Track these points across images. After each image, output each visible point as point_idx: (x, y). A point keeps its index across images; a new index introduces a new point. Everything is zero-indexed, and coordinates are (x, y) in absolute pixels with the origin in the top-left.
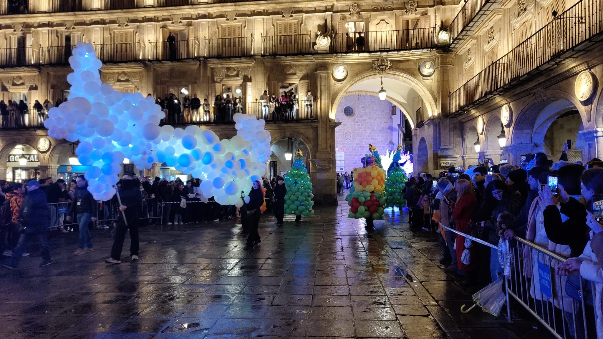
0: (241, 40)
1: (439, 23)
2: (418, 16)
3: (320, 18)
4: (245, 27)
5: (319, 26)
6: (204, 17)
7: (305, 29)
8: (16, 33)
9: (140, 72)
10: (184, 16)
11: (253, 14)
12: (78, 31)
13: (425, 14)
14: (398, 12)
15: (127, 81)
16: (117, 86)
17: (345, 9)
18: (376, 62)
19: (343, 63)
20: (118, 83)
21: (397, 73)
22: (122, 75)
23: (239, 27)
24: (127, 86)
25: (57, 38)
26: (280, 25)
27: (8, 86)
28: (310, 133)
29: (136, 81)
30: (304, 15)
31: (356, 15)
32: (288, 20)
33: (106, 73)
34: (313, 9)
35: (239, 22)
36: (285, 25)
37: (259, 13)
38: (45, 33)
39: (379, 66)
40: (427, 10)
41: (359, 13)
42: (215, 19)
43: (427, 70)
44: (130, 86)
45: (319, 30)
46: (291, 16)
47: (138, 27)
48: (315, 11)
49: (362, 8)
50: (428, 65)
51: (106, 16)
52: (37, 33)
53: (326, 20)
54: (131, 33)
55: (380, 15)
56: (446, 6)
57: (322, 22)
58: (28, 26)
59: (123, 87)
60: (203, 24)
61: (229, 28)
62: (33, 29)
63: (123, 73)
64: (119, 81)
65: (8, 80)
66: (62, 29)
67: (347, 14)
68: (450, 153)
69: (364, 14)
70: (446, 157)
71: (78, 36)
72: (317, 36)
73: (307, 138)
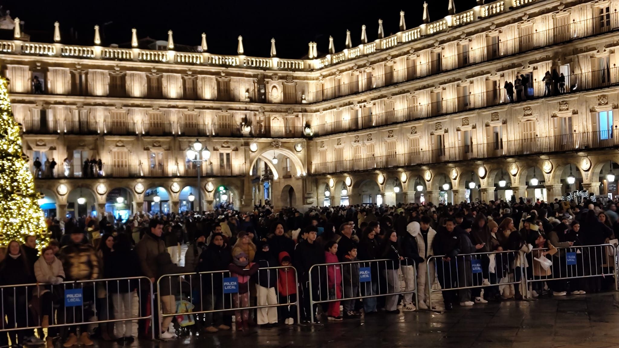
0: (197, 125)
1: (304, 123)
2: (294, 117)
3: (243, 114)
4: (199, 116)
5: (242, 119)
6: (174, 107)
7: (235, 120)
8: (37, 107)
9: (132, 141)
10: (161, 105)
11: (204, 108)
12: (85, 109)
13: (297, 116)
14: (284, 114)
15: (123, 146)
16: (115, 149)
17: (256, 109)
18: (274, 143)
19: (256, 142)
20: (117, 148)
21: (284, 149)
22: (120, 142)
23: (195, 115)
24: (123, 150)
25: (70, 113)
26: (220, 116)
27: (32, 146)
28: (239, 183)
29: (129, 147)
30: (234, 111)
31: (263, 114)
32: (224, 113)
33: (108, 141)
34: (239, 108)
35: (196, 112)
36: (223, 116)
37: (208, 108)
38: (60, 109)
39: (275, 145)
40: (298, 114)
41: (263, 112)
42: (181, 109)
43: (299, 148)
44: (125, 150)
45: (243, 121)
46: (227, 111)
47: (129, 110)
48: (240, 109)
49: (266, 110)
50: (299, 145)
51: (107, 101)
52: (54, 109)
53: (246, 116)
54: (123, 114)
55: (274, 114)
56: (308, 113)
57: (244, 117)
58: (48, 103)
59: (119, 150)
60: (173, 112)
61: (189, 115)
62: (51, 105)
63: (120, 141)
64: (117, 146)
65: (32, 141)
66: (74, 107)
67: (257, 113)
68: (312, 195)
69: (266, 113)
70: (310, 198)
71: (85, 112)
72: (242, 125)
73: (237, 186)
